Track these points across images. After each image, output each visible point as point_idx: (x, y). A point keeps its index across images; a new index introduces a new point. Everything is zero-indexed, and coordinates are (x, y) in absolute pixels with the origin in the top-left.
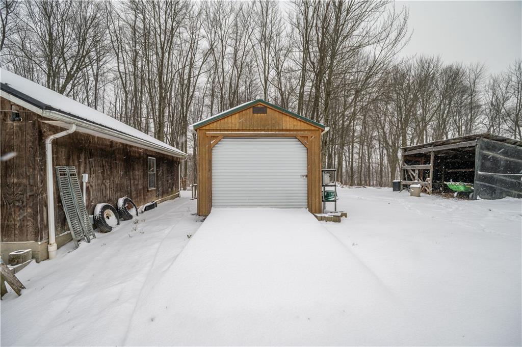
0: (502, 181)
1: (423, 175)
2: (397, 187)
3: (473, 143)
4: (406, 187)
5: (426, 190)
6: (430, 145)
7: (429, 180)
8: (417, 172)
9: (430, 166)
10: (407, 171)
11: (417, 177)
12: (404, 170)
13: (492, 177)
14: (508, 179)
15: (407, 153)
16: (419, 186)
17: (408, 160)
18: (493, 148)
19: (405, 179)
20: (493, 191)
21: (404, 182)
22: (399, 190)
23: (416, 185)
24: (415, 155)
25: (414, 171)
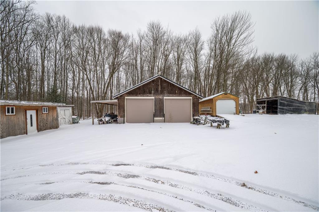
0: (286, 109)
1: (263, 108)
2: (255, 112)
3: (277, 98)
4: (258, 112)
5: (264, 113)
6: (266, 98)
7: (265, 109)
8: (261, 107)
9: (266, 105)
10: (258, 107)
11: (261, 109)
12: (257, 106)
13: (283, 108)
14: (288, 109)
15: (258, 101)
16: (262, 111)
17: (258, 103)
18: (283, 100)
19: (257, 109)
20: (283, 112)
21: (257, 110)
22: (255, 113)
23: (261, 111)
24: (261, 101)
25: (260, 106)
